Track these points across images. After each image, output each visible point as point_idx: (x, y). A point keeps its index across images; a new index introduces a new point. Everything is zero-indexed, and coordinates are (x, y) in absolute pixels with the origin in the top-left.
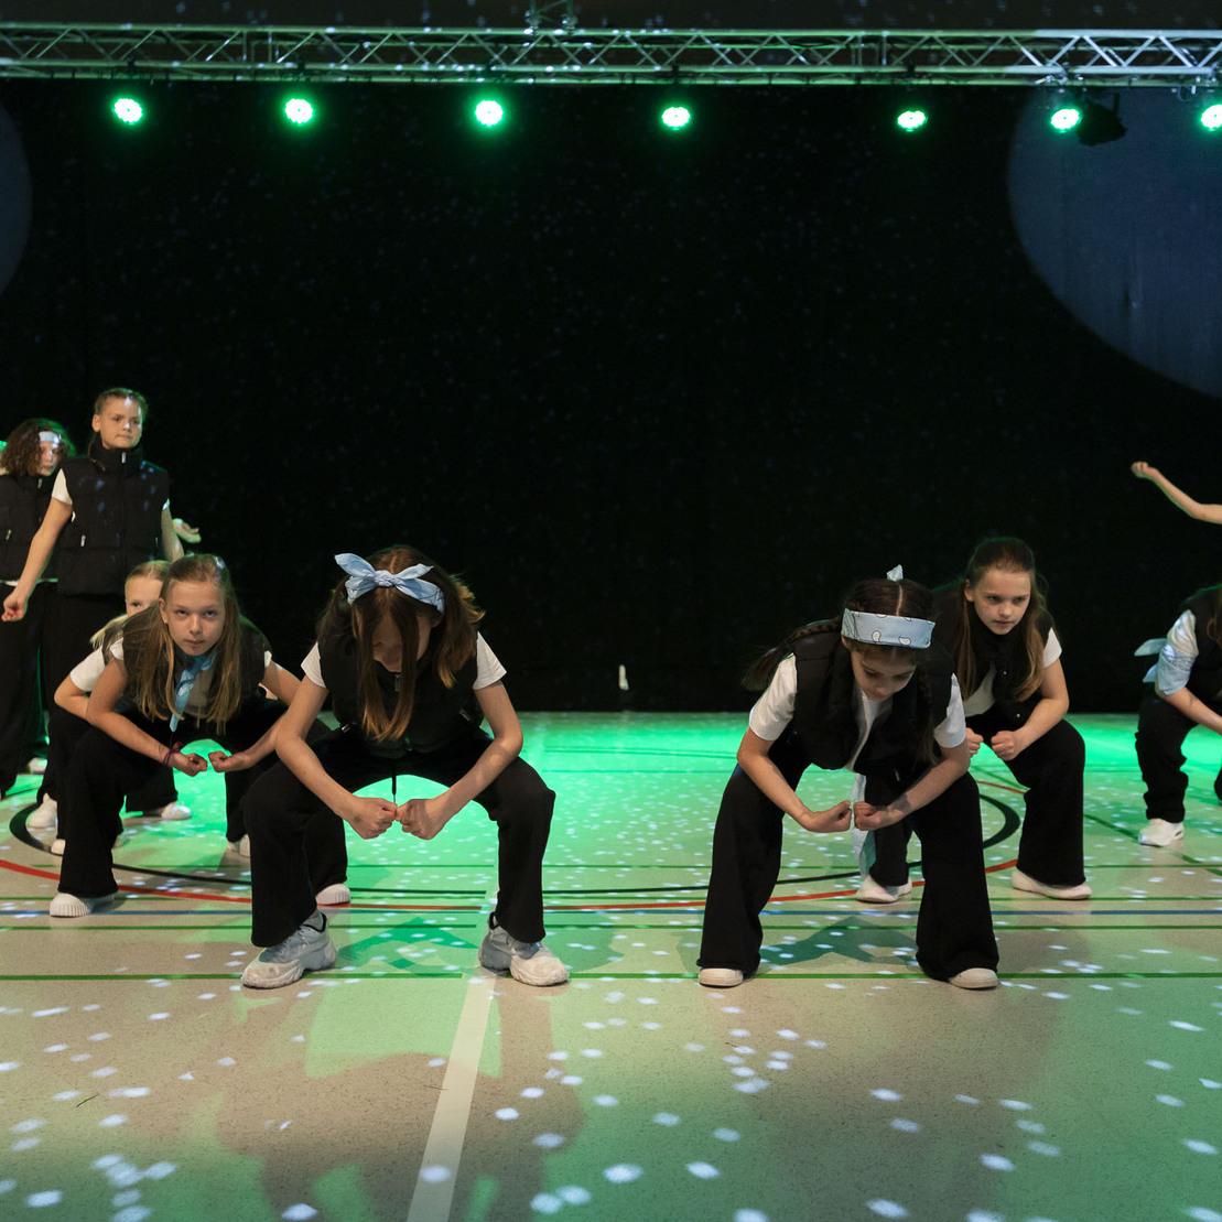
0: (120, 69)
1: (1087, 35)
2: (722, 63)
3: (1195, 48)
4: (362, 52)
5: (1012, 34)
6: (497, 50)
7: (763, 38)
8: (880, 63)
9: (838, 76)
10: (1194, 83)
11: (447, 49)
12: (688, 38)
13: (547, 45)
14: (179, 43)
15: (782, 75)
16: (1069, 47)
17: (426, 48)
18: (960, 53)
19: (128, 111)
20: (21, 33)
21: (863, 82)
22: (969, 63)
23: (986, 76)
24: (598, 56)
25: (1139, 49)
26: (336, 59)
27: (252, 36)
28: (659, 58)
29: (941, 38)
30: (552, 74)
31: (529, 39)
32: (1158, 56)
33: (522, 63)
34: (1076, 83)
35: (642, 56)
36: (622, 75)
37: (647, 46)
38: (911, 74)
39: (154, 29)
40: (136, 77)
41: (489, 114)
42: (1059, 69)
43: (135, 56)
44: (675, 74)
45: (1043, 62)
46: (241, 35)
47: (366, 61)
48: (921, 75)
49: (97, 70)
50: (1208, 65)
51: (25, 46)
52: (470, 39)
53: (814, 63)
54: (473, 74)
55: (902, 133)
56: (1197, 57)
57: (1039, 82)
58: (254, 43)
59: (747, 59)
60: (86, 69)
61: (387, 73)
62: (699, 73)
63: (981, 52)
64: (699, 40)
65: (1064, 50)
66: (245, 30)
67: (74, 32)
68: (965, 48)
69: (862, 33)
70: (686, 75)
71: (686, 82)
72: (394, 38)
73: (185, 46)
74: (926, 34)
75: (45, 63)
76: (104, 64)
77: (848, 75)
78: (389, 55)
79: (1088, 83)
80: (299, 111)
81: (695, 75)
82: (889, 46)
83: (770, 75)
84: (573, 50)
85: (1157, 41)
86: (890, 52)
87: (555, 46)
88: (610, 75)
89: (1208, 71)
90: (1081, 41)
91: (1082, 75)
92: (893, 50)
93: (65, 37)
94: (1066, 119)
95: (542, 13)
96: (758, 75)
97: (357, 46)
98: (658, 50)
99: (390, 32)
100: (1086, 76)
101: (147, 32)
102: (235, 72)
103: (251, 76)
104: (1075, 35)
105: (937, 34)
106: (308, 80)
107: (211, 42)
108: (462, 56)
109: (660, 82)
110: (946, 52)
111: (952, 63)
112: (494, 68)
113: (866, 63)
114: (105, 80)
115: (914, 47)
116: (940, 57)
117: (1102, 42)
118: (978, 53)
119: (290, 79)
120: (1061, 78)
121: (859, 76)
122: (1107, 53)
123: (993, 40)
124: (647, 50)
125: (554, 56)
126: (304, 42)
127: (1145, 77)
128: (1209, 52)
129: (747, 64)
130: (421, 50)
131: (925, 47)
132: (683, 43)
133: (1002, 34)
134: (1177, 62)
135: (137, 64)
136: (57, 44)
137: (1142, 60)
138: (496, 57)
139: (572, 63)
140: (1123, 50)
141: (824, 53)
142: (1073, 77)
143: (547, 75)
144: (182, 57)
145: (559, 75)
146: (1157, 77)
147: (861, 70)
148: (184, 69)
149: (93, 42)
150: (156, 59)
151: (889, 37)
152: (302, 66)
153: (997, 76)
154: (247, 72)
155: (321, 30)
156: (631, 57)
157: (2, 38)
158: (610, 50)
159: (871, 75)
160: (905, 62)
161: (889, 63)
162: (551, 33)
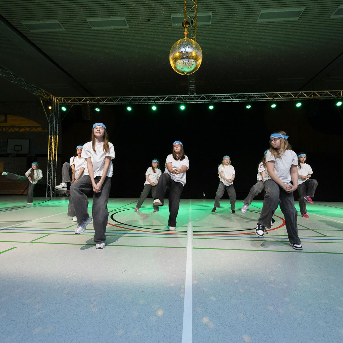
0: (128, 103)
1: (277, 93)
2: (218, 99)
3: (295, 94)
4: (163, 99)
5: (265, 93)
6: (184, 98)
7: (225, 95)
8: (243, 98)
9: (236, 100)
11: (176, 98)
13: (191, 97)
14: (137, 99)
15: (228, 101)
16: (274, 95)
18: (256, 96)
19: (129, 109)
20: (114, 98)
21: (241, 101)
22: (258, 98)
23: (260, 100)
24: (199, 99)
25: (285, 95)
26: (160, 100)
28: (209, 99)
30: (192, 102)
31: (188, 97)
32: (289, 96)
33: (187, 100)
34: (275, 101)
36: (203, 101)
38: (248, 100)
39: (133, 97)
40: (131, 104)
42: (272, 98)
43: (131, 101)
44: (211, 101)
45: (270, 98)
46: (146, 97)
47: (164, 101)
48: (250, 100)
50: (297, 97)
51: (115, 100)
52: (180, 97)
53: (233, 98)
54: (180, 102)
55: (247, 109)
56: (295, 96)
57: (269, 100)
58: (148, 98)
59: (222, 98)
60: (123, 103)
61: (167, 102)
64: (215, 96)
65: (273, 95)
67: (122, 98)
68: (257, 96)
69: (240, 94)
70: (213, 101)
71: (213, 102)
72: (168, 97)
74: (251, 94)
75: (117, 102)
76: (126, 102)
77: (238, 100)
78: (167, 100)
79: (277, 101)
80: (154, 108)
81: (214, 101)
83: (226, 101)
84: (195, 98)
85: (289, 93)
87: (193, 97)
88: (201, 101)
90: (276, 94)
93: (120, 98)
94: (274, 106)
95: (191, 93)
96: (224, 101)
97: (163, 98)
100: (277, 99)
102: (145, 103)
104: (275, 93)
105: (252, 94)
106: (155, 104)
107: (141, 98)
108: (178, 99)
109: (209, 102)
111: (256, 98)
112: (184, 101)
113: (242, 98)
114: (126, 104)
115: (248, 96)
116: (253, 97)
117: (279, 94)
118: (259, 96)
119: (153, 104)
120: (273, 100)
121: (240, 100)
123: (261, 94)
124: (207, 98)
125: (193, 99)
126: (155, 98)
127: (286, 99)
128: (297, 95)
130: (172, 99)
131: (251, 96)
132: (212, 96)
133: (263, 93)
134: (292, 97)
135: (131, 102)
136: (119, 100)
139: (195, 100)
140: (283, 95)
141: (234, 97)
142: (275, 99)
143: (191, 102)
144: (137, 101)
145: (193, 102)
146: (288, 99)
147: (240, 99)
148: (138, 103)
149: (124, 99)
150: (133, 101)
151: (245, 95)
152: (155, 101)
153: (262, 100)
154: (147, 103)
155: (158, 96)
156: (204, 99)
157: (111, 99)
158: (201, 98)
159: (242, 100)
160: (247, 98)
161: (245, 98)
162: (192, 95)
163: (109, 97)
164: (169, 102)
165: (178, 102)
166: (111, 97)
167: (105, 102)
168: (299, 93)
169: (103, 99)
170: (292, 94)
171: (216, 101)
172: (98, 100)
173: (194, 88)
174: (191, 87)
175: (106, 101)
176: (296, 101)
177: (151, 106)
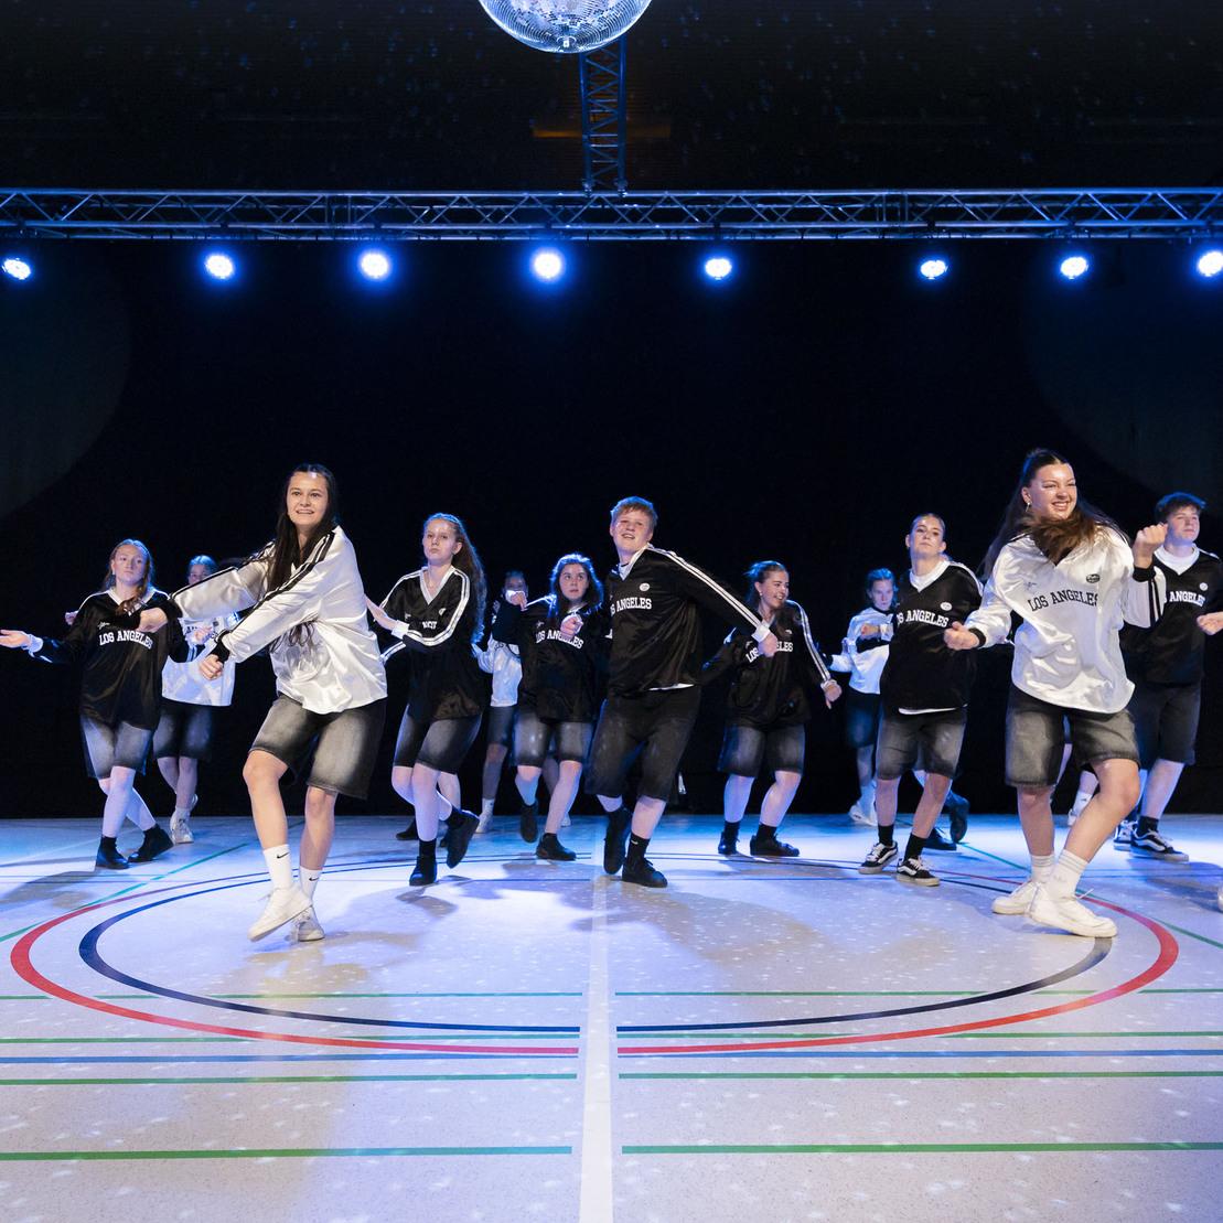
0: (213, 231)
1: (1091, 193)
2: (760, 220)
3: (1187, 204)
4: (433, 214)
5: (1023, 193)
6: (555, 210)
7: (797, 198)
8: (903, 219)
9: (864, 232)
10: (1191, 234)
11: (509, 210)
12: (729, 198)
13: (600, 207)
14: (267, 207)
15: (814, 231)
16: (1075, 203)
17: (490, 210)
18: (974, 210)
19: (220, 266)
20: (123, 200)
21: (887, 237)
22: (984, 219)
23: (999, 230)
24: (646, 216)
25: (1137, 205)
26: (410, 220)
27: (333, 200)
28: (703, 216)
29: (957, 196)
30: (606, 233)
31: (582, 201)
32: (1156, 211)
33: (577, 222)
34: (1081, 236)
35: (687, 215)
36: (668, 232)
37: (689, 206)
38: (932, 229)
39: (244, 194)
40: (228, 238)
41: (548, 265)
42: (1064, 224)
43: (228, 218)
44: (717, 231)
45: (1051, 218)
46: (323, 199)
47: (435, 222)
48: (939, 230)
49: (194, 232)
50: (1201, 218)
51: (128, 212)
52: (530, 201)
53: (842, 218)
54: (532, 232)
55: (925, 279)
56: (1190, 213)
58: (336, 206)
59: (781, 217)
60: (184, 231)
61: (455, 233)
62: (739, 229)
63: (994, 209)
64: (738, 200)
65: (1069, 206)
66: (327, 195)
67: (173, 199)
68: (978, 206)
69: (885, 193)
70: (727, 231)
71: (727, 237)
72: (461, 201)
73: (272, 209)
74: (944, 193)
75: (146, 226)
76: (200, 226)
77: (874, 231)
78: (454, 216)
79: (1092, 236)
81: (735, 232)
82: (911, 205)
83: (803, 231)
84: (623, 210)
85: (1155, 196)
86: (911, 209)
87: (606, 207)
88: (658, 232)
89: (1201, 223)
90: (1086, 197)
91: (1087, 228)
92: (913, 208)
93: (164, 203)
94: (1074, 267)
95: (595, 178)
96: (792, 232)
98: (701, 209)
99: (458, 195)
100: (1091, 230)
101: (238, 197)
102: (318, 233)
103: (331, 236)
104: (1081, 193)
105: (953, 193)
106: (383, 239)
107: (295, 206)
108: (521, 216)
109: (703, 238)
110: (963, 210)
111: (969, 218)
112: (553, 227)
113: (892, 216)
114: (201, 241)
115: (933, 205)
116: (956, 214)
117: (1104, 199)
118: (991, 211)
119: (367, 238)
120: (1069, 231)
121: (884, 231)
122: (1108, 208)
123: (1003, 198)
124: (690, 210)
125: (610, 216)
126: (380, 206)
127: (1144, 230)
128: (1202, 207)
129: (781, 221)
130: (486, 211)
131: (943, 205)
132: (724, 203)
133: (1013, 193)
134: (1173, 216)
135: (230, 226)
136: (157, 209)
137: (1142, 214)
138: (555, 216)
139: (623, 221)
140: (1123, 206)
141: (851, 211)
142: (1079, 230)
143: (600, 232)
144: (271, 220)
145: (610, 232)
146: (1155, 229)
147: (886, 226)
148: (271, 230)
149: (190, 206)
150: (244, 220)
151: (910, 196)
152: (378, 226)
153: (1009, 230)
154: (327, 232)
155: (396, 195)
156: (677, 216)
157: (107, 205)
158: (657, 210)
159: (893, 230)
160: (925, 219)
161: (911, 219)
162: (604, 195)
163: (91, 193)
164: (465, 232)
165: (521, 233)
166: (101, 193)
167: (63, 222)
168: (1209, 197)
169: (55, 206)
170: (1173, 199)
171: (746, 232)
172: (20, 210)
173: (613, 152)
174: (596, 141)
175: (73, 218)
176: (1193, 240)
177: (355, 250)
